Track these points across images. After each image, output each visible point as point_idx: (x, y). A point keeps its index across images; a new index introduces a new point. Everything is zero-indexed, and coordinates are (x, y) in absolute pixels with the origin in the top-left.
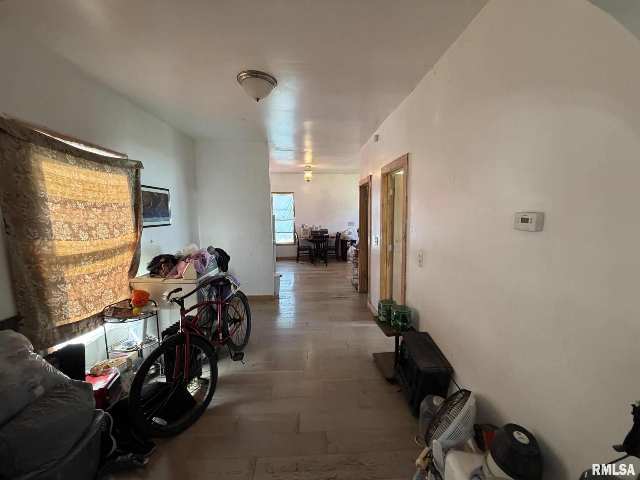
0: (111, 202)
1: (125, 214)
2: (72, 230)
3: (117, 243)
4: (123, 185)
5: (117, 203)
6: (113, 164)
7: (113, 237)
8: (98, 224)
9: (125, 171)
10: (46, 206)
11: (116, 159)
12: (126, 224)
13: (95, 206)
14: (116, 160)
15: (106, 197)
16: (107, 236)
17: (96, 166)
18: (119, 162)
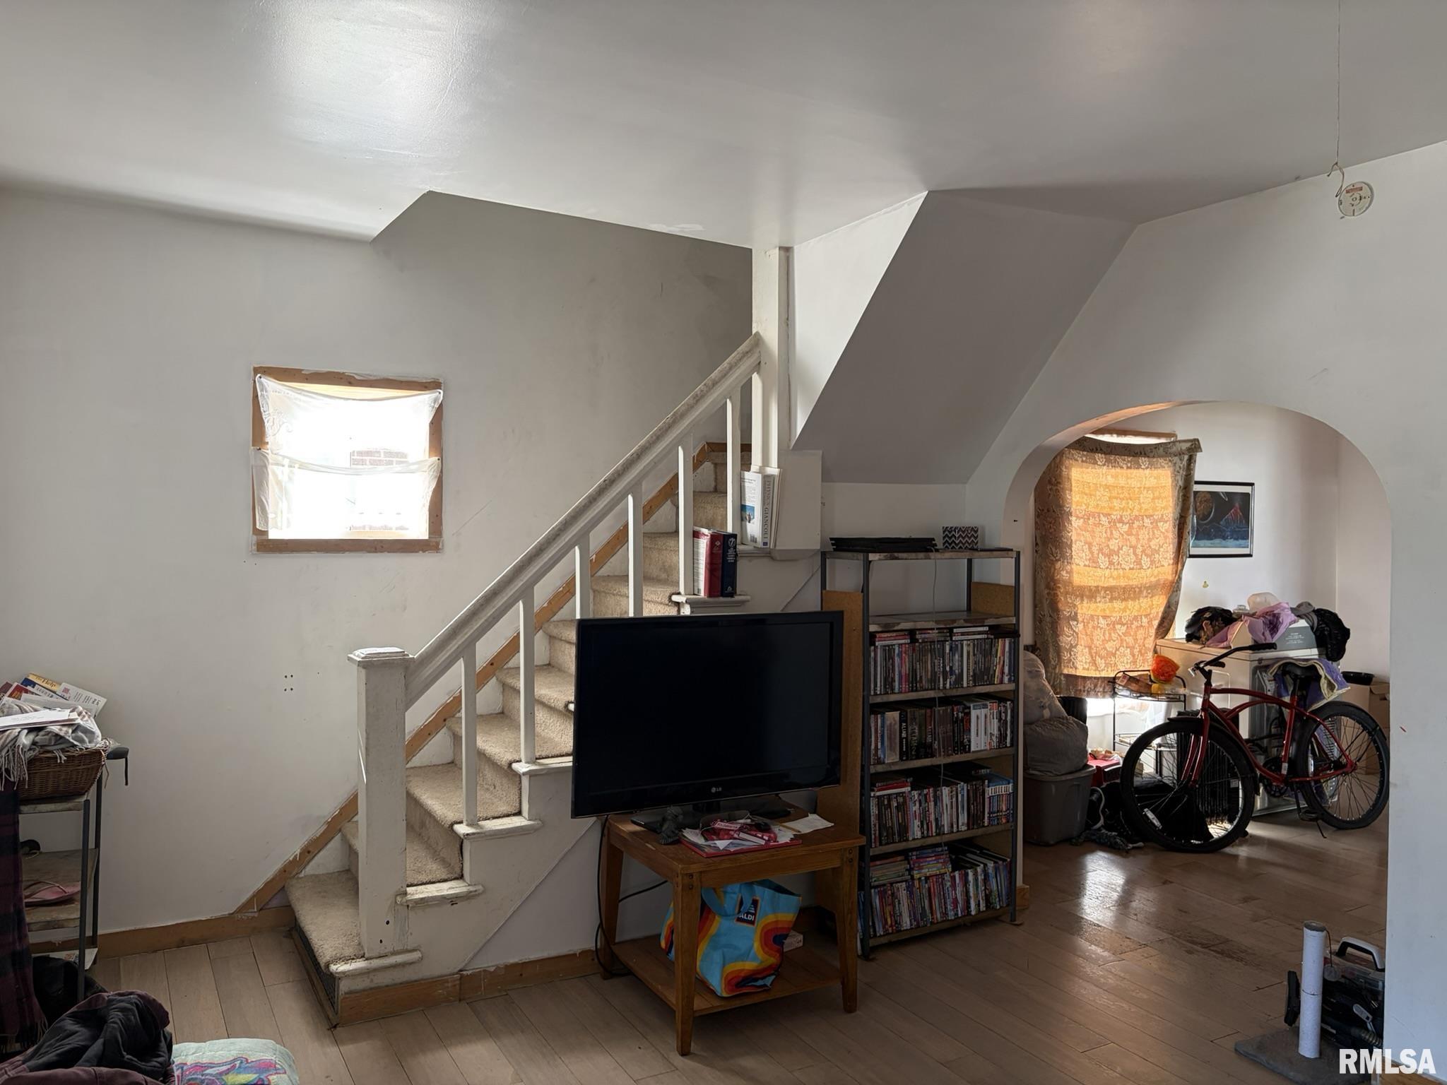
0: (1142, 514)
1: (1162, 532)
2: (1092, 553)
3: (1145, 578)
4: (1163, 485)
5: (1152, 516)
6: (1152, 455)
7: (1140, 569)
8: (1122, 546)
9: (1170, 461)
10: (1070, 522)
11: (1157, 446)
12: (1162, 549)
13: (1121, 521)
14: (1156, 448)
15: (1137, 507)
16: (1132, 566)
17: (1128, 461)
18: (1161, 449)
